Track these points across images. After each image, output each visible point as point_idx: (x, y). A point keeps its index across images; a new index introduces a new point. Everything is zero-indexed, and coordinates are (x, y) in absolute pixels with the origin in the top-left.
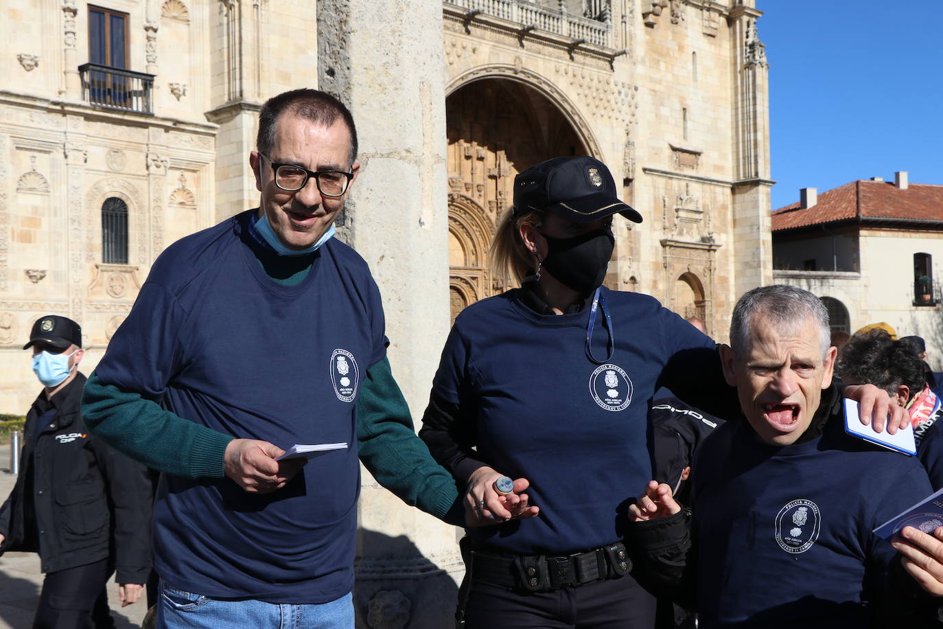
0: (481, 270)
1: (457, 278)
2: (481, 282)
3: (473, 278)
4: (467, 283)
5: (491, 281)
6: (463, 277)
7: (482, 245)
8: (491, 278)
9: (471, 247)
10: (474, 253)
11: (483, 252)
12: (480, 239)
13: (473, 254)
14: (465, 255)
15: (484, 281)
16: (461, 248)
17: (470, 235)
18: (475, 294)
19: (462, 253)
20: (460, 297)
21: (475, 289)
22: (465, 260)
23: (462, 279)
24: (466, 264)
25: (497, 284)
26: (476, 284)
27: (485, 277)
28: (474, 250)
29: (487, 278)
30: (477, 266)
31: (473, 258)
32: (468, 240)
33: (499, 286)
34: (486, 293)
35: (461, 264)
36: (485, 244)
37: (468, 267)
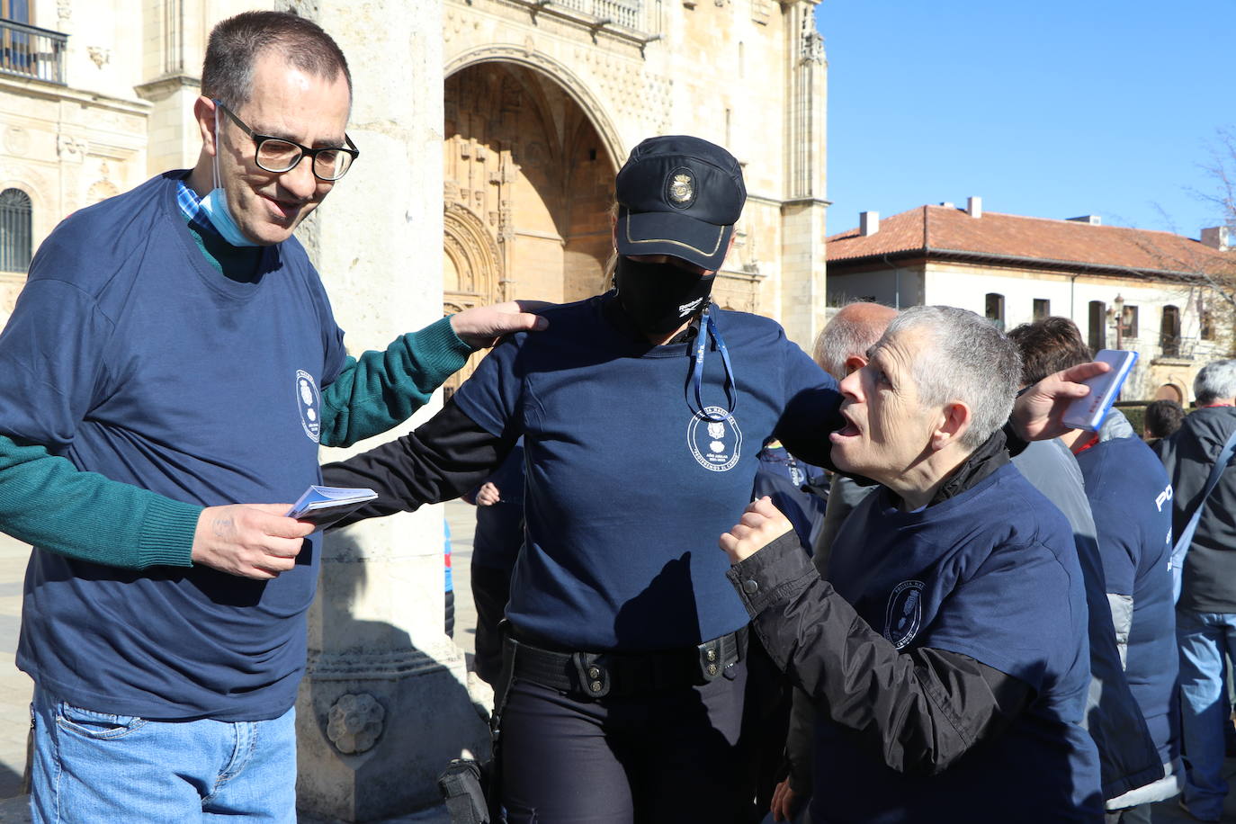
0: (477, 296)
1: (449, 305)
6: (455, 304)
7: (480, 266)
9: (467, 268)
10: (470, 275)
11: (481, 274)
12: (478, 259)
14: (459, 277)
16: (454, 269)
17: (465, 253)
19: (455, 275)
22: (459, 283)
23: (454, 306)
24: (459, 288)
28: (470, 270)
30: (473, 290)
31: (468, 281)
32: (463, 258)
35: (454, 288)
36: (484, 264)
37: (462, 291)
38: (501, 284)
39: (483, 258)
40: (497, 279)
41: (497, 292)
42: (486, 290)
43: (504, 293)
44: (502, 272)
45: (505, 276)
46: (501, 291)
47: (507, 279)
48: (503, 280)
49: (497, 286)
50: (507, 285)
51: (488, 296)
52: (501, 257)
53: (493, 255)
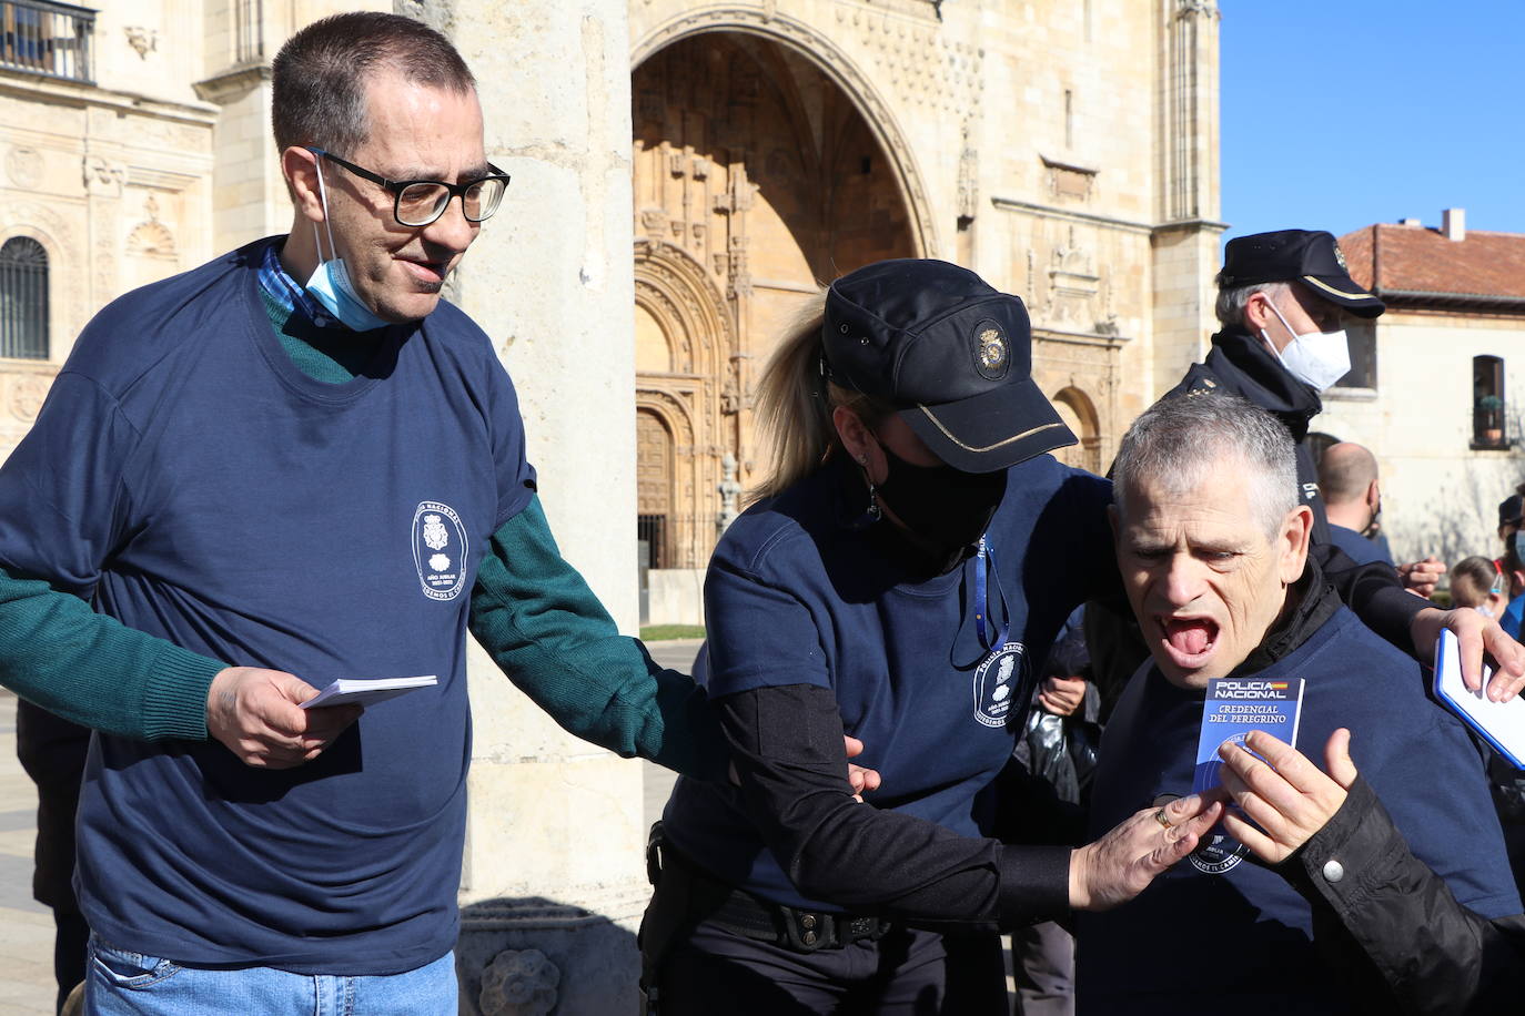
0: (698, 379)
1: (656, 392)
2: (699, 399)
3: (685, 394)
4: (674, 402)
5: (718, 399)
6: (667, 391)
7: (702, 335)
8: (718, 395)
9: (682, 338)
10: (688, 348)
11: (703, 347)
12: (698, 323)
13: (685, 350)
14: (671, 352)
15: (704, 399)
16: (663, 340)
17: (680, 315)
18: (689, 423)
19: (665, 347)
20: (661, 428)
21: (688, 413)
22: (672, 361)
23: (664, 395)
24: (672, 368)
25: (728, 404)
26: (690, 404)
27: (706, 392)
28: (686, 342)
29: (710, 392)
30: (692, 372)
31: (685, 357)
32: (677, 325)
33: (732, 409)
34: (707, 421)
35: (663, 369)
36: (708, 332)
37: (676, 373)
38: (734, 360)
39: (705, 322)
40: (727, 353)
41: (726, 372)
42: (712, 370)
43: (737, 374)
44: (734, 343)
45: (738, 349)
46: (732, 371)
47: (743, 352)
48: (735, 355)
49: (727, 364)
50: (743, 363)
51: (714, 379)
52: (733, 321)
53: (721, 319)
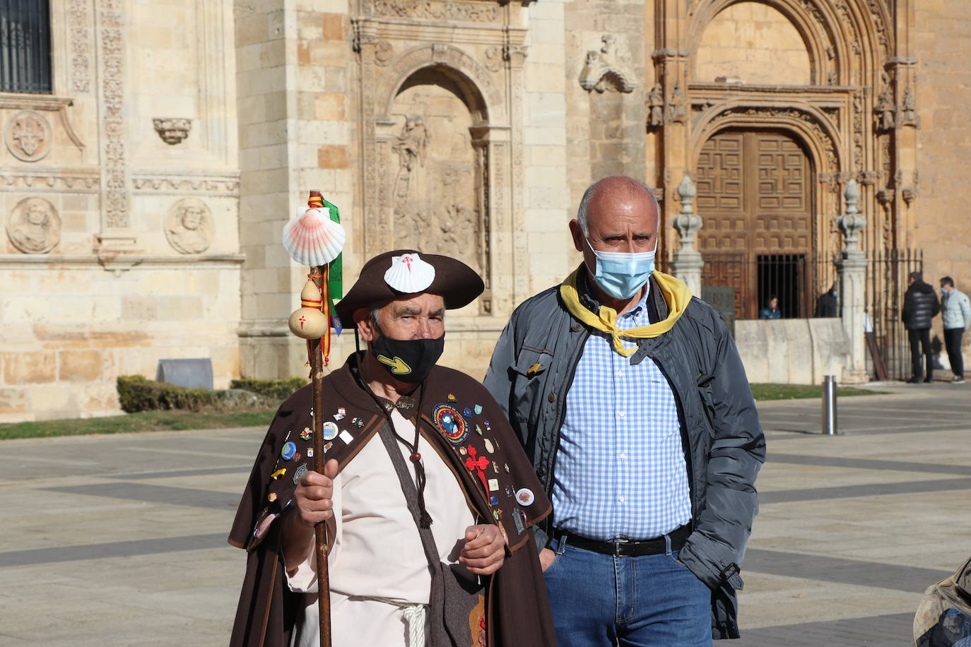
0: (846, 92)
1: (792, 110)
2: (847, 117)
3: (828, 110)
4: (814, 120)
5: (869, 115)
6: (805, 107)
7: (850, 38)
8: (869, 110)
9: (826, 43)
10: (833, 55)
11: (852, 54)
12: (846, 25)
13: (830, 58)
14: (812, 61)
15: (852, 115)
16: (803, 46)
17: (823, 16)
18: (833, 144)
19: (805, 56)
20: (800, 152)
21: (833, 133)
22: (813, 71)
23: (802, 112)
24: (813, 80)
25: (881, 121)
26: (835, 123)
27: (856, 107)
28: (831, 48)
29: (860, 108)
30: (838, 83)
31: (830, 66)
32: (819, 26)
33: (886, 126)
34: (857, 142)
35: (803, 80)
36: (858, 34)
37: (818, 85)
38: (890, 67)
39: (855, 24)
40: (882, 59)
41: (881, 82)
42: (863, 80)
43: (893, 84)
44: (891, 46)
45: (895, 54)
46: (888, 80)
47: (901, 57)
48: (892, 60)
49: (881, 72)
50: (901, 70)
51: (865, 91)
52: (889, 19)
53: (874, 17)
